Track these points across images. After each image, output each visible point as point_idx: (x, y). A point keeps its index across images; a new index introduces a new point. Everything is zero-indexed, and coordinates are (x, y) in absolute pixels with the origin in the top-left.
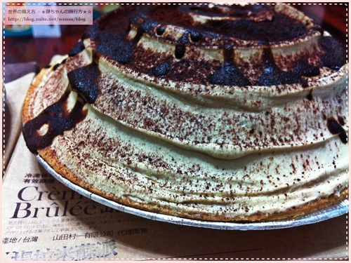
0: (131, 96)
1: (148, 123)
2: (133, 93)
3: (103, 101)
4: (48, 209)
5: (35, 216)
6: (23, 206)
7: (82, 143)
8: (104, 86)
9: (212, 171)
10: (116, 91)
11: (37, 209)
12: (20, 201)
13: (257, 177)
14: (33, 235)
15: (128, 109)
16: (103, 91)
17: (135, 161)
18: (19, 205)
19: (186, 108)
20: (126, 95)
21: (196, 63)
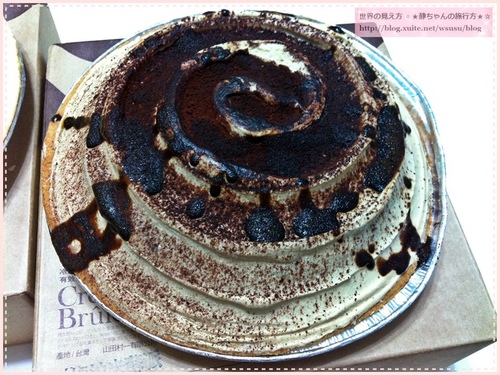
0: (166, 241)
1: (185, 273)
2: (168, 238)
3: (138, 241)
4: (92, 314)
5: (81, 325)
6: (67, 313)
7: (119, 274)
8: (137, 223)
9: (244, 316)
10: (150, 231)
11: (81, 316)
12: (62, 307)
13: (283, 319)
14: (84, 347)
15: (164, 255)
16: (136, 228)
17: (174, 304)
18: (62, 311)
19: (221, 261)
20: (162, 238)
21: (232, 204)
